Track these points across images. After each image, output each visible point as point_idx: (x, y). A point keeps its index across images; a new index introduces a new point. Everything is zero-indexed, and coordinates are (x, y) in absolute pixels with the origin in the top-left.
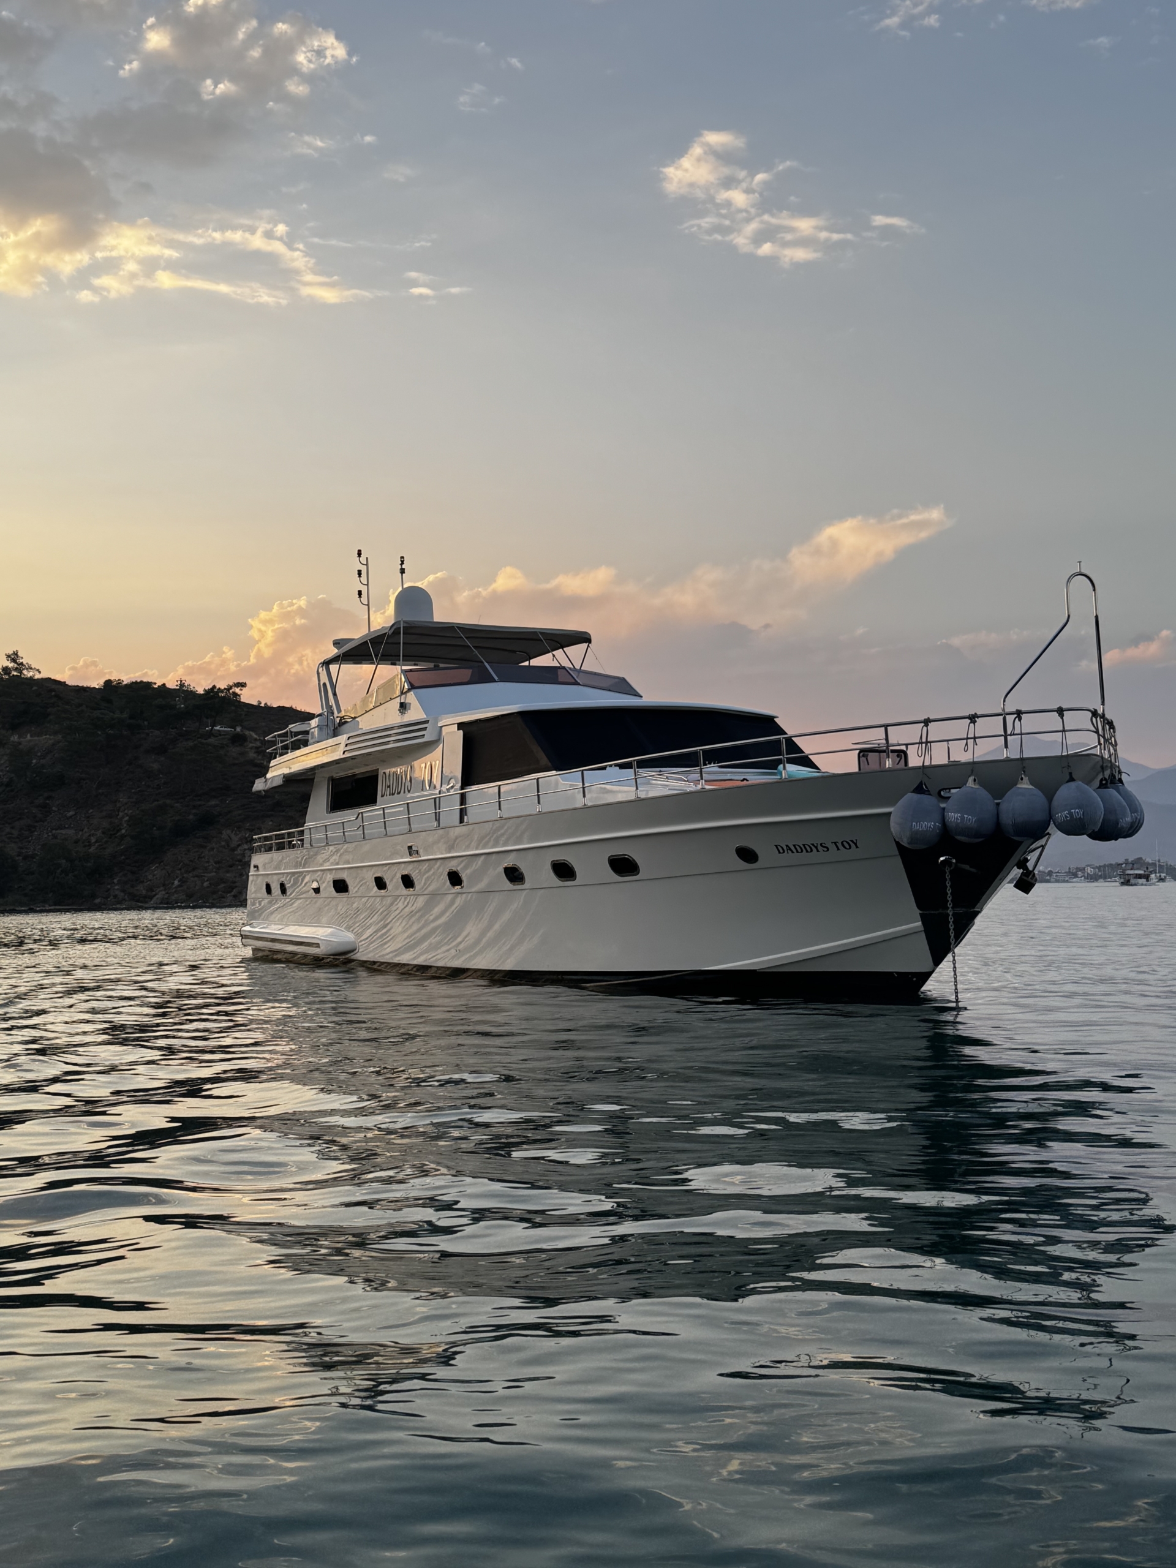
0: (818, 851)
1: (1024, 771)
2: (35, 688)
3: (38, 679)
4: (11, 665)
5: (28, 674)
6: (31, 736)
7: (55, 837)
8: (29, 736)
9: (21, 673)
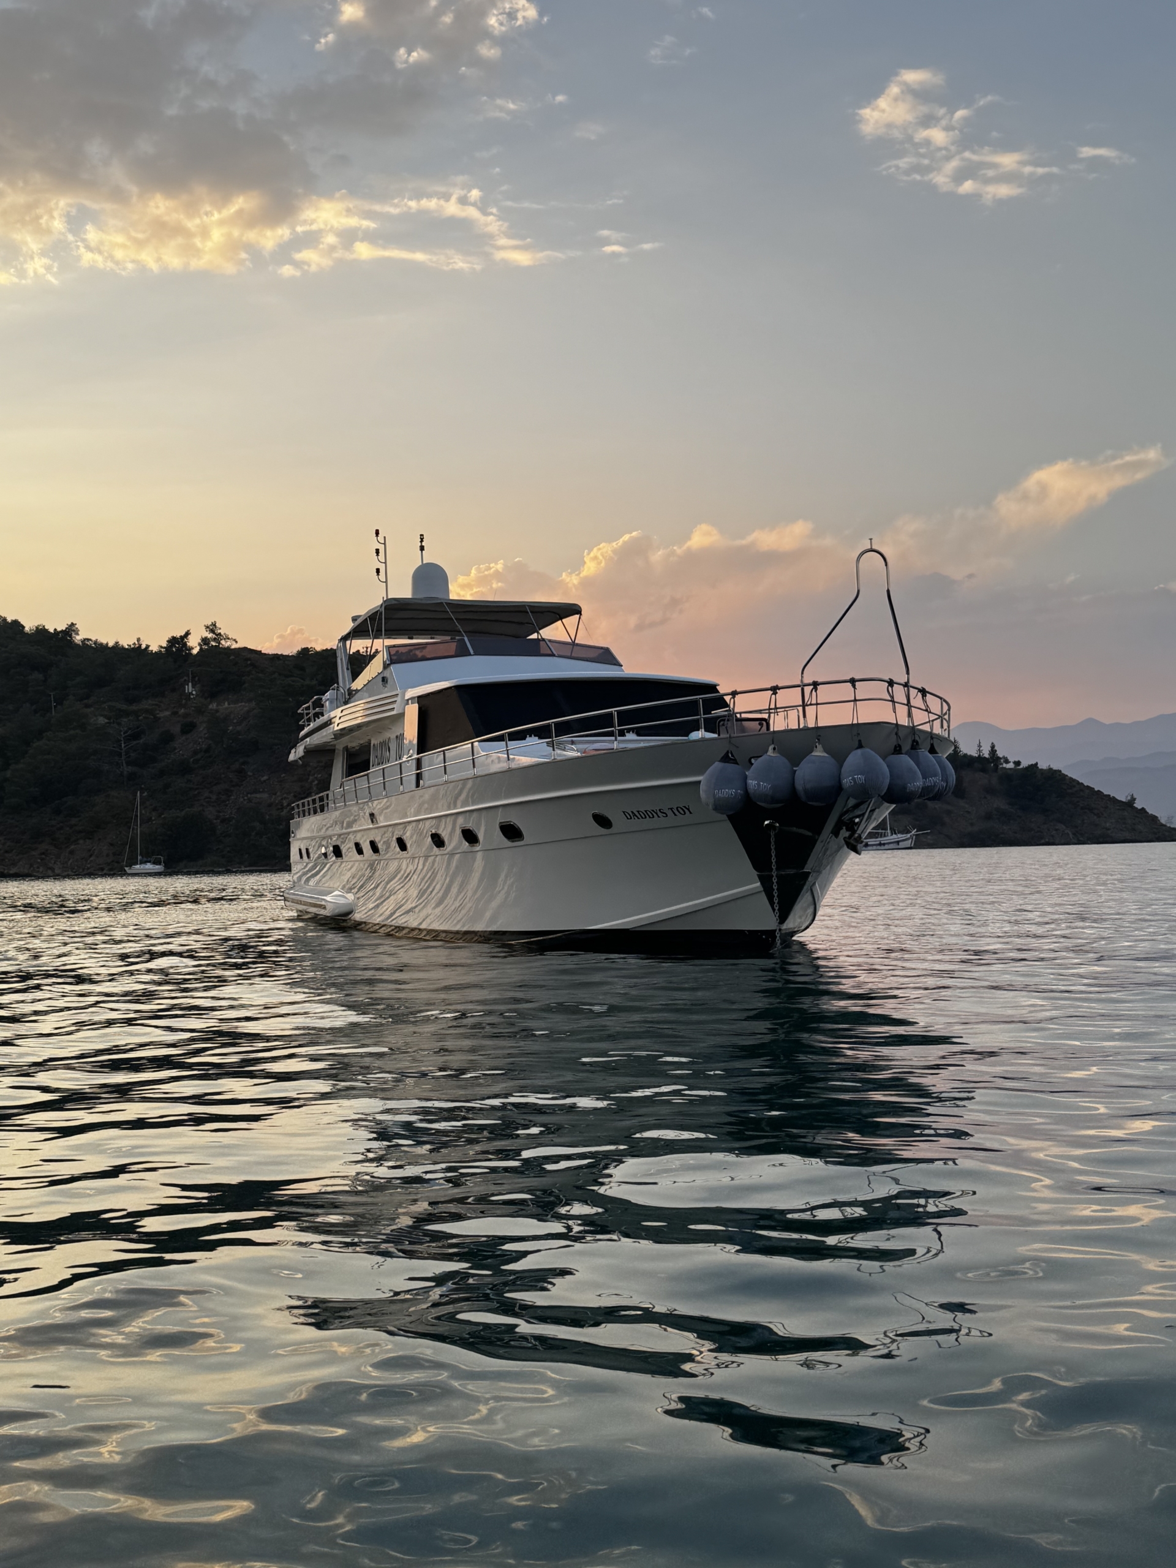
0: (659, 817)
1: (819, 740)
2: (232, 657)
3: (235, 649)
4: (210, 635)
5: (225, 644)
6: (229, 704)
7: (250, 800)
8: (226, 703)
9: (219, 643)
